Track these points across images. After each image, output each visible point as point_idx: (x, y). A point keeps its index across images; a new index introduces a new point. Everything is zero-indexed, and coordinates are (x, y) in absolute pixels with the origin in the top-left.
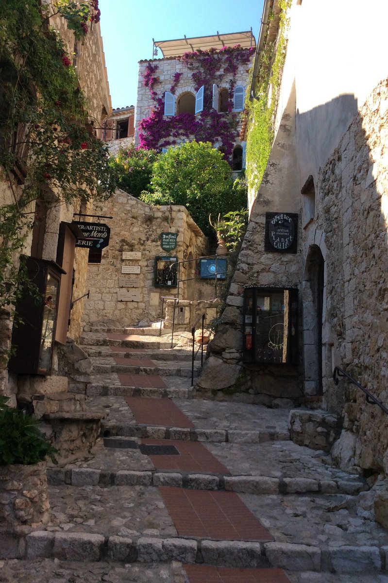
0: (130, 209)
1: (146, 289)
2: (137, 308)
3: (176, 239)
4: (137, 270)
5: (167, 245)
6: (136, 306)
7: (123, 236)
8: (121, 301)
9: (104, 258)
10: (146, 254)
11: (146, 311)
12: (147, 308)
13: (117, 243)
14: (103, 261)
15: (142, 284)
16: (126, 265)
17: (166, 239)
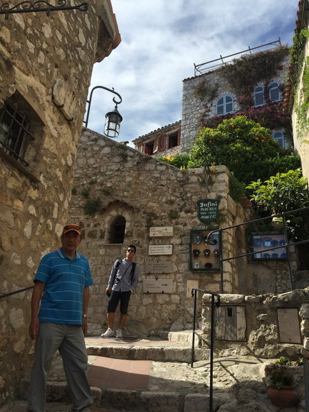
0: (158, 175)
1: (180, 275)
2: (169, 303)
3: (217, 207)
4: (167, 250)
5: (206, 215)
6: (168, 299)
7: (150, 208)
8: (148, 293)
9: (128, 236)
10: (179, 229)
11: (181, 308)
12: (182, 302)
13: (143, 217)
14: (126, 240)
15: (175, 269)
16: (155, 244)
17: (204, 207)
